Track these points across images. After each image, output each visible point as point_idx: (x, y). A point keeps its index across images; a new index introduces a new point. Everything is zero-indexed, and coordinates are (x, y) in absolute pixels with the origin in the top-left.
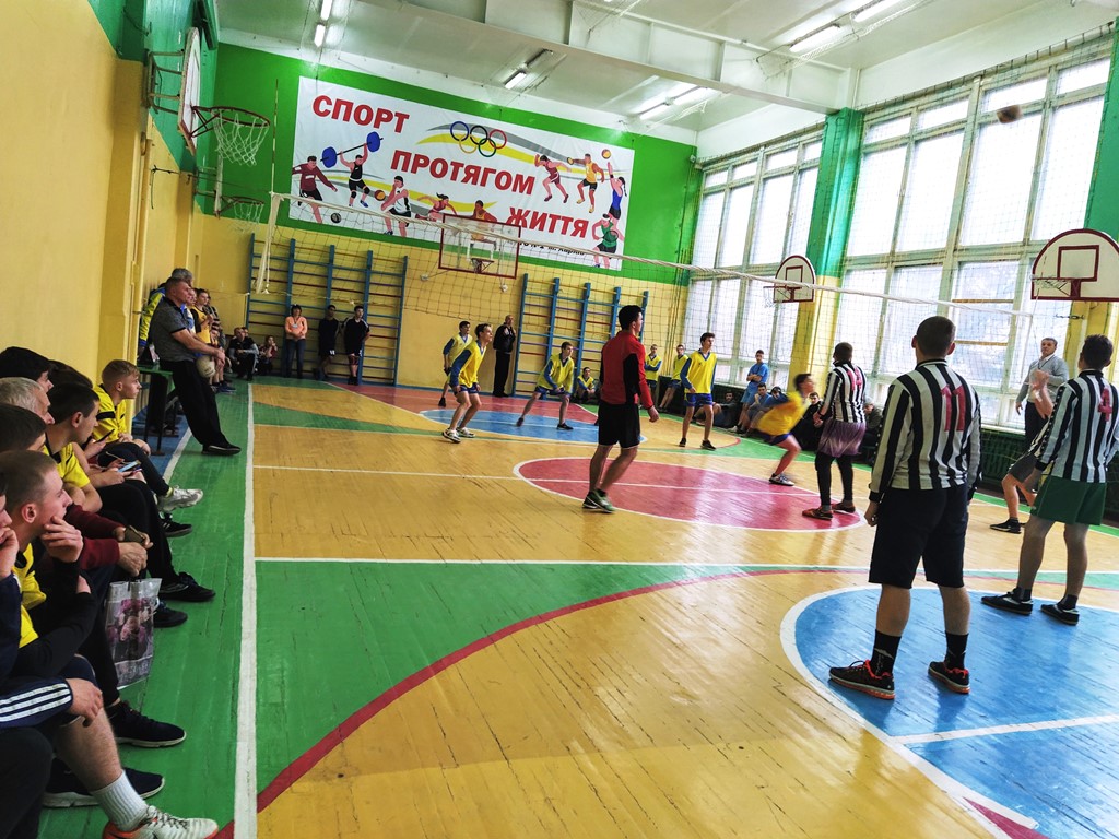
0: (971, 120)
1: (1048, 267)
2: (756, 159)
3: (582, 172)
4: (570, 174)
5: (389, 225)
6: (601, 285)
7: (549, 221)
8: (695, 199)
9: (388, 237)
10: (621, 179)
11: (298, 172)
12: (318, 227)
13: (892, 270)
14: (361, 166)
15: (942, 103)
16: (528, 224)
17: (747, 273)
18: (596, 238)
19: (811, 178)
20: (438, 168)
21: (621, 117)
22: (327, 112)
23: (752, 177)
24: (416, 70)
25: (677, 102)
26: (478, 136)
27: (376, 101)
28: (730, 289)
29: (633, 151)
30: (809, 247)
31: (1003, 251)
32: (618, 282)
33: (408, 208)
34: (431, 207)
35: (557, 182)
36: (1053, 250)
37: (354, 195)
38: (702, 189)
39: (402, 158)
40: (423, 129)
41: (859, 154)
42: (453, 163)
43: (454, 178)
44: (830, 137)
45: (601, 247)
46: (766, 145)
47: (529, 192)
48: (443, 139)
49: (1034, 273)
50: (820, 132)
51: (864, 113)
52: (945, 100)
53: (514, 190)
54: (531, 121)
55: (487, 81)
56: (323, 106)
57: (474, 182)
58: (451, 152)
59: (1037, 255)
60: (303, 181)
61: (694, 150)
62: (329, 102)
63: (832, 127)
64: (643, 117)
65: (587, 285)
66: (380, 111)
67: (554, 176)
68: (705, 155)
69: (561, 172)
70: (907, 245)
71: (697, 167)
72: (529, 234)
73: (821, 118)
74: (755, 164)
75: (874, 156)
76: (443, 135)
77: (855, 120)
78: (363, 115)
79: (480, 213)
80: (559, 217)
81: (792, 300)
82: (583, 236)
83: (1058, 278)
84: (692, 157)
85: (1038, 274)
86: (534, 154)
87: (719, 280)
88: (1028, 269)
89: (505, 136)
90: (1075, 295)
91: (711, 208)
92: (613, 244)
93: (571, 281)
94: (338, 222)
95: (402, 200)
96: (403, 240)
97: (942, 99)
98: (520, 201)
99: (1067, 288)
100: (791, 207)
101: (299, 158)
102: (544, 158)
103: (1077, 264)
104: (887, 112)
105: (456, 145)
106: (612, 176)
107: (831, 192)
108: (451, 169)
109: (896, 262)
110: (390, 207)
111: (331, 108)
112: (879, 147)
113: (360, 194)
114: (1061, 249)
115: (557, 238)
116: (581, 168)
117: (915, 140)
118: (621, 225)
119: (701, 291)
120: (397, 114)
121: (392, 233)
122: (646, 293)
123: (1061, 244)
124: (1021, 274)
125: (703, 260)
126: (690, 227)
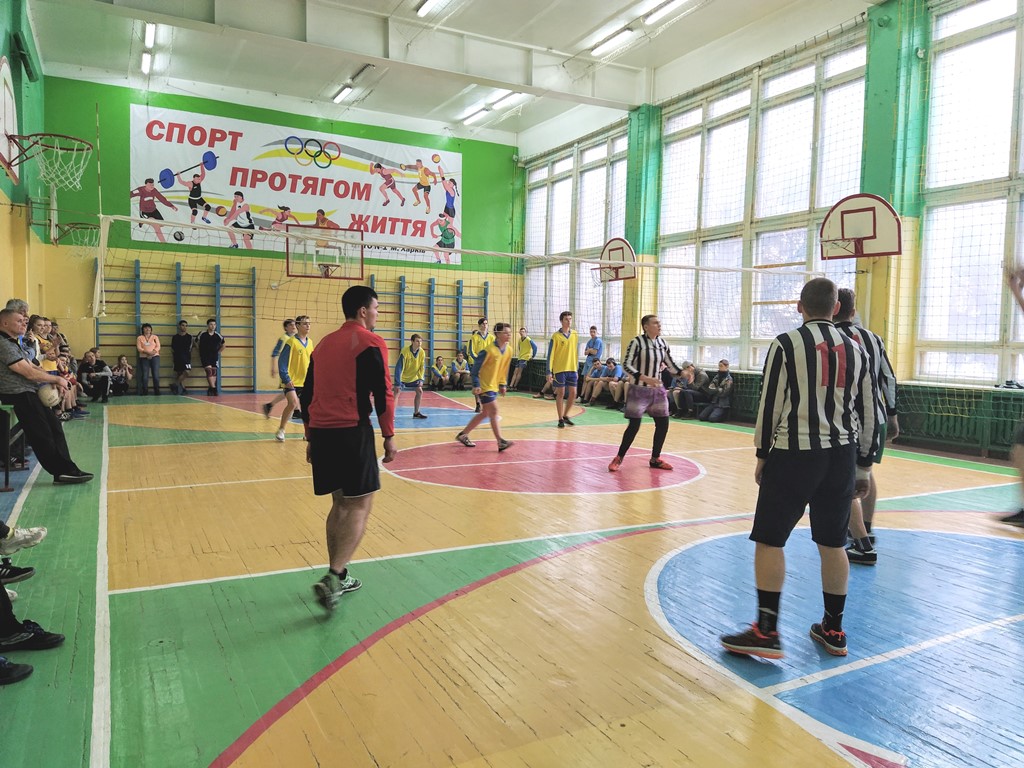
0: (754, 107)
1: (833, 230)
2: (571, 155)
3: (414, 176)
4: (404, 180)
5: (233, 238)
6: (444, 280)
7: (389, 224)
8: (522, 194)
9: (234, 250)
10: (452, 180)
11: (136, 195)
12: (163, 246)
13: (700, 244)
14: (199, 185)
15: (728, 94)
16: (370, 229)
17: (574, 257)
18: (435, 236)
19: (621, 169)
20: (277, 182)
21: (445, 124)
22: (160, 136)
23: (570, 171)
24: (245, 90)
25: (496, 107)
26: (313, 149)
27: (209, 122)
28: (561, 273)
29: (461, 155)
30: (626, 230)
31: (794, 220)
32: (459, 275)
33: (250, 221)
34: (274, 219)
35: (393, 187)
36: (836, 216)
37: (195, 213)
38: (527, 184)
39: (240, 175)
40: (257, 145)
41: (661, 145)
42: (290, 176)
43: (293, 190)
44: (634, 130)
45: (440, 244)
46: (579, 141)
47: (367, 199)
48: (278, 154)
49: (821, 236)
50: (625, 127)
51: (661, 107)
52: (730, 91)
53: (353, 197)
54: (362, 132)
55: (314, 98)
56: (156, 130)
57: (314, 193)
58: (288, 165)
59: (822, 221)
60: (142, 203)
61: (515, 150)
62: (162, 126)
63: (635, 122)
64: (466, 123)
65: (431, 280)
66: (214, 132)
67: (390, 183)
68: (525, 154)
69: (395, 177)
70: (712, 221)
71: (520, 165)
72: (371, 238)
73: (624, 114)
74: (571, 160)
75: (674, 145)
76: (278, 151)
77: (654, 114)
78: (197, 136)
79: (322, 221)
80: (398, 220)
81: (617, 279)
82: (422, 235)
83: (843, 239)
84: (515, 156)
85: (825, 237)
86: (369, 162)
87: (551, 266)
88: (816, 234)
89: (339, 148)
90: (859, 253)
91: (537, 201)
92: (451, 241)
93: (415, 279)
94: (181, 239)
95: (244, 215)
96: (251, 253)
97: (728, 89)
98: (359, 207)
99: (852, 247)
100: (607, 195)
101: (136, 182)
102: (379, 166)
103: (858, 225)
104: (681, 105)
105: (292, 158)
106: (443, 179)
107: (640, 180)
108: (289, 181)
109: (702, 238)
110: (233, 222)
111: (164, 132)
112: (676, 138)
113: (201, 211)
114: (843, 213)
115: (398, 239)
116: (415, 173)
117: (707, 129)
118: (457, 223)
119: (536, 278)
120: (230, 133)
121: (237, 246)
122: (486, 284)
123: (843, 210)
124: (810, 239)
125: (535, 248)
126: (519, 220)
